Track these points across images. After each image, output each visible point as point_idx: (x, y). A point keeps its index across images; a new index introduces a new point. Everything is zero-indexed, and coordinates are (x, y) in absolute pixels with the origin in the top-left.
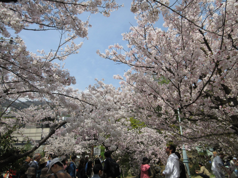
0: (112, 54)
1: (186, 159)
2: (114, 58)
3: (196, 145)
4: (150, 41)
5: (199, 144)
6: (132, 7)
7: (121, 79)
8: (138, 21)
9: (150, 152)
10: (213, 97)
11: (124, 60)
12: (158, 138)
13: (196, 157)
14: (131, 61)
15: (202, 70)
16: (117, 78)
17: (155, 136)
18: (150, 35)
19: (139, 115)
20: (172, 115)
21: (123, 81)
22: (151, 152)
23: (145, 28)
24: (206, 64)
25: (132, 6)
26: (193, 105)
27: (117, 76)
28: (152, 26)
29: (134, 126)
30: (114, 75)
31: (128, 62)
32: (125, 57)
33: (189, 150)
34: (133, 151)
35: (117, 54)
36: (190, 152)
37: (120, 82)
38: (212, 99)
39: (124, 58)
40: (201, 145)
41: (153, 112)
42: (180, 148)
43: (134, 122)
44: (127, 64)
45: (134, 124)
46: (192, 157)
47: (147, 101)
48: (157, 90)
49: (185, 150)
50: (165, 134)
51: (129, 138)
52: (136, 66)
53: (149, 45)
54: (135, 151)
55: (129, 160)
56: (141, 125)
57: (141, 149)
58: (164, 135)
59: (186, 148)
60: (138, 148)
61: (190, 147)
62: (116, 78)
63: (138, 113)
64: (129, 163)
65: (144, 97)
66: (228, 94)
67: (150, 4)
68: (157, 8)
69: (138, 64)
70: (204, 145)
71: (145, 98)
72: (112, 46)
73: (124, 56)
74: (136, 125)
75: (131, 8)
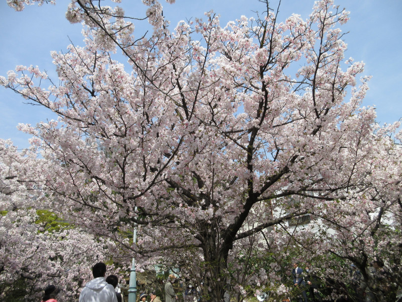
0: (22, 81)
1: (133, 287)
2: (25, 91)
3: (155, 262)
4: (99, 80)
5: (159, 262)
6: (70, 12)
7: (33, 133)
8: (86, 39)
9: (71, 276)
10: (180, 189)
11: (46, 101)
12: (91, 250)
13: (151, 282)
14: (58, 105)
15: (160, 145)
16: (25, 130)
17: (86, 246)
18: (100, 69)
19: (57, 206)
20: (111, 212)
21: (36, 138)
22: (73, 275)
23: (97, 55)
24: (166, 138)
25: (70, 9)
26: (141, 199)
27: (25, 127)
28: (108, 56)
29: (54, 225)
30: (20, 124)
31: (52, 105)
32: (49, 96)
33: (142, 271)
34: (37, 273)
35: (31, 84)
36: (144, 274)
37: (31, 140)
38: (179, 191)
39: (46, 96)
40: (161, 263)
41: (80, 202)
42: (129, 267)
43: (53, 219)
44: (49, 107)
45: (53, 223)
46: (146, 283)
47: (73, 183)
48: (90, 165)
49: (134, 271)
50: (105, 243)
51: (32, 249)
52: (66, 117)
53: (98, 86)
54: (40, 275)
55: (26, 293)
56: (66, 225)
57: (54, 270)
58: (102, 246)
59: (138, 268)
60: (48, 269)
61: (144, 266)
62: (22, 130)
63: (55, 202)
64: (25, 299)
65: (68, 174)
66: (200, 188)
67: (101, 18)
68: (113, 29)
69: (71, 113)
70: (165, 263)
71: (69, 176)
72: (25, 67)
73: (45, 92)
74: (57, 223)
75: (67, 12)
